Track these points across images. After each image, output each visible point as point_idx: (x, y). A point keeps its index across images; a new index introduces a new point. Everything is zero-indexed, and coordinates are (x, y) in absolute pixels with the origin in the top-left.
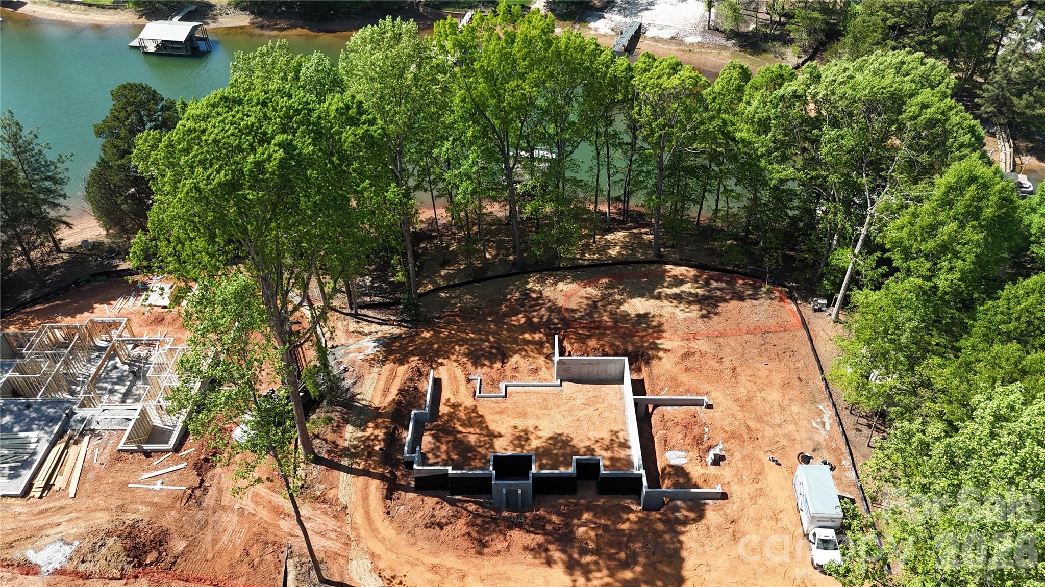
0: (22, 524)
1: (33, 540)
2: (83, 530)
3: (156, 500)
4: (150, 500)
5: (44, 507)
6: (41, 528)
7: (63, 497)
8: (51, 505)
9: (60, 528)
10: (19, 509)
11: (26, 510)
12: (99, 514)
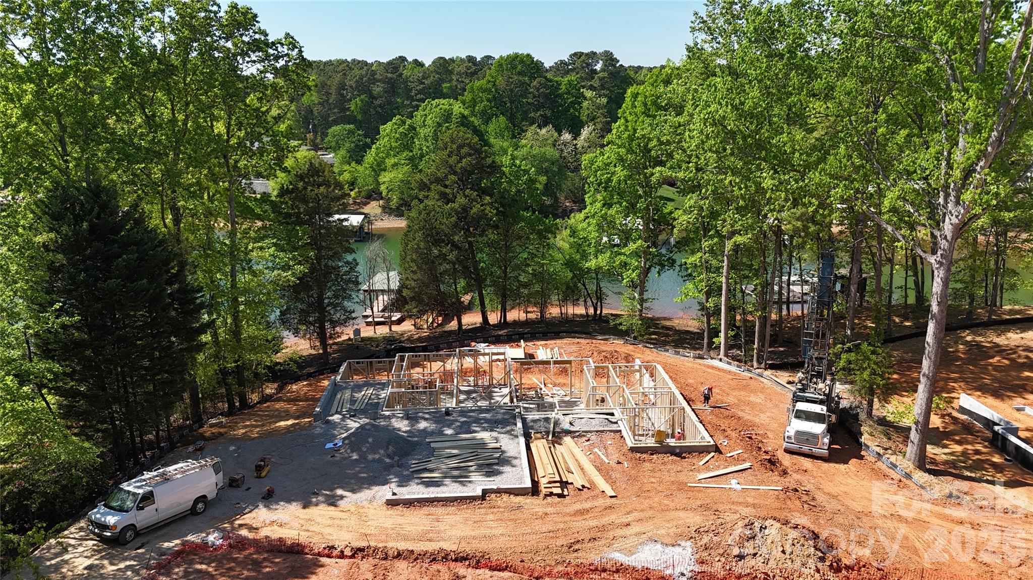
0: (562, 526)
1: (603, 542)
2: (674, 530)
3: (750, 500)
4: (741, 500)
5: (578, 506)
6: (603, 529)
7: (595, 497)
8: (587, 505)
9: (635, 528)
10: (540, 510)
11: (549, 510)
12: (682, 514)
